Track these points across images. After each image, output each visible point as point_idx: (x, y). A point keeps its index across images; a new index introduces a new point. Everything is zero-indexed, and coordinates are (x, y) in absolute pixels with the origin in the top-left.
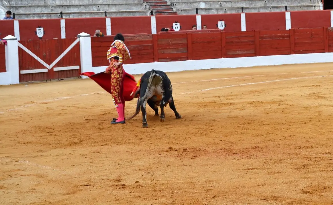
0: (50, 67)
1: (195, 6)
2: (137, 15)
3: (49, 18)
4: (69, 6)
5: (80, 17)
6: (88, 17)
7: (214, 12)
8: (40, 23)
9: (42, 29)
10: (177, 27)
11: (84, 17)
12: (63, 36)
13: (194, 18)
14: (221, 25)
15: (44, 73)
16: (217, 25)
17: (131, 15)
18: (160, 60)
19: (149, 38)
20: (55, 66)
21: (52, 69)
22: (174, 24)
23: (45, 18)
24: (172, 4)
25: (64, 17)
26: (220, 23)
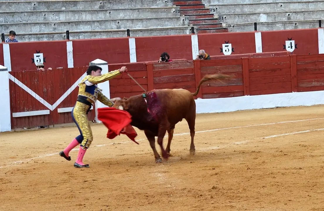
0: (52, 107)
1: (253, 19)
2: (172, 34)
3: (51, 40)
4: (78, 23)
5: (93, 38)
6: (104, 37)
7: (279, 28)
8: (38, 48)
9: (41, 55)
10: (227, 50)
11: (98, 37)
12: (71, 64)
13: (252, 37)
14: (290, 46)
15: (44, 115)
16: (285, 46)
17: (163, 34)
18: (205, 96)
19: (188, 66)
20: (59, 107)
21: (56, 110)
22: (224, 45)
23: (45, 40)
24: (221, 18)
25: (71, 38)
26: (288, 43)
